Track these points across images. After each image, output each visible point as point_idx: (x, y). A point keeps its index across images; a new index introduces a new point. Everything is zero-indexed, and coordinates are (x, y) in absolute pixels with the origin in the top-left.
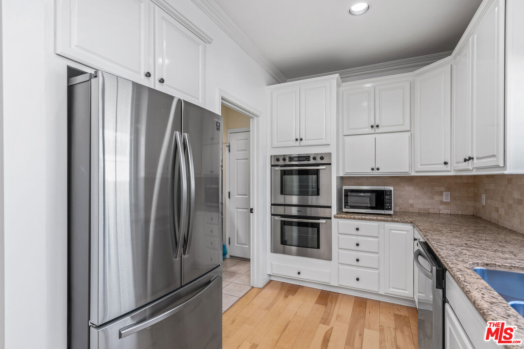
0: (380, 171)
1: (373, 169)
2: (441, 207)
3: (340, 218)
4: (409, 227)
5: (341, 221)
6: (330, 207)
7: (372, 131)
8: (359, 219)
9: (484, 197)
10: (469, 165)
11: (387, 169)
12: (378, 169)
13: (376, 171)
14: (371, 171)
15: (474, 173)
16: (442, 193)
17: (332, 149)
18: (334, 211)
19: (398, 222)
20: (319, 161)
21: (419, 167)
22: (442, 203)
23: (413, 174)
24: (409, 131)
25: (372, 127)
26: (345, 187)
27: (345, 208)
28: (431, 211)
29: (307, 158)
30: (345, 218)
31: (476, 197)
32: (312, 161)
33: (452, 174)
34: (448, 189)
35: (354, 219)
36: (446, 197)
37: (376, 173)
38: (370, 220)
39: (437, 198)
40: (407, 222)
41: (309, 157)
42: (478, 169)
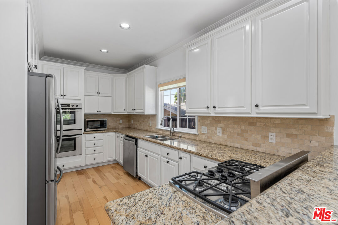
0: (101, 112)
1: (98, 111)
2: (120, 125)
3: (86, 134)
4: (114, 134)
5: (87, 135)
6: (81, 129)
7: (97, 95)
8: (95, 133)
9: (132, 121)
10: (134, 111)
11: (104, 111)
12: (100, 111)
13: (99, 112)
14: (97, 112)
15: (135, 114)
16: (120, 120)
17: (82, 102)
18: (83, 131)
19: (110, 132)
20: (75, 107)
21: (115, 110)
22: (120, 124)
23: (113, 113)
24: (111, 97)
25: (98, 93)
26: (87, 120)
27: (87, 129)
28: (116, 127)
29: (68, 105)
30: (89, 133)
31: (129, 121)
32: (71, 107)
33: (126, 113)
34: (122, 119)
35: (93, 133)
36: (121, 122)
37: (99, 113)
38: (100, 133)
39: (118, 122)
40: (113, 132)
41: (70, 105)
42: (136, 113)
